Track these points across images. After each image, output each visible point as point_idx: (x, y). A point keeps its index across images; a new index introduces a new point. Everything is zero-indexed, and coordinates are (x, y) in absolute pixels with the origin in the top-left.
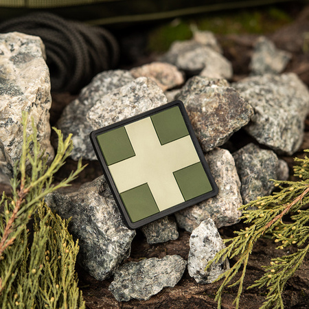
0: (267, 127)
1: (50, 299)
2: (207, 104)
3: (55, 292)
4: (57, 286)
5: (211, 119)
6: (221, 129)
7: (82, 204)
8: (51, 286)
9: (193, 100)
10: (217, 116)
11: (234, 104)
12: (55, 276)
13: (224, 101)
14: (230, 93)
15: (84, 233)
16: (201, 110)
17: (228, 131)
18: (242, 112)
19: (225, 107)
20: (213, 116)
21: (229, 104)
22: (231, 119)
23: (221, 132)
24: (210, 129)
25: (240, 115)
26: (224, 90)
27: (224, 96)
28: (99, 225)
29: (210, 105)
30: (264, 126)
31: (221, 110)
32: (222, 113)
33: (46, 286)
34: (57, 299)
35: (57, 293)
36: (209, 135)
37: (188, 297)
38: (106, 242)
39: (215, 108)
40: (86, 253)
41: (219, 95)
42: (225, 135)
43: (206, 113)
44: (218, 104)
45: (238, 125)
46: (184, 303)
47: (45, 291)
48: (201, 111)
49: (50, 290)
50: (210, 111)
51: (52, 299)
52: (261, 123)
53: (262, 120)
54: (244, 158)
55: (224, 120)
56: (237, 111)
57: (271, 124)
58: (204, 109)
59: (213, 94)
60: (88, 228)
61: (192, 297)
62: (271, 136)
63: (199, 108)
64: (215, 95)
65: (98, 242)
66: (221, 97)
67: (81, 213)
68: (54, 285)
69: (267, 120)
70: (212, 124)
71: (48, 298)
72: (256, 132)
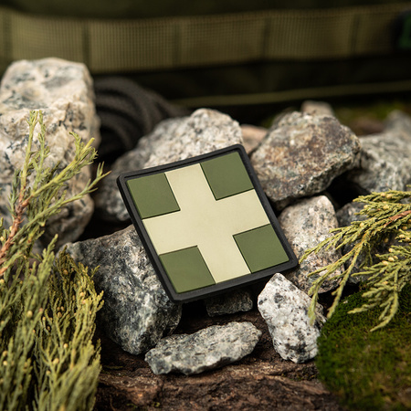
0: (383, 174)
1: (52, 360)
2: (297, 137)
3: (61, 352)
4: (66, 346)
5: (302, 154)
6: (315, 165)
7: (115, 247)
8: (57, 345)
9: (279, 134)
10: (310, 150)
11: (334, 135)
12: (64, 333)
13: (320, 132)
14: (328, 123)
15: (116, 287)
16: (289, 143)
17: (325, 167)
18: (344, 143)
19: (320, 138)
20: (305, 151)
21: (327, 136)
22: (328, 152)
23: (315, 170)
24: (300, 165)
25: (341, 148)
26: (320, 120)
27: (320, 126)
28: (135, 270)
29: (301, 138)
30: (379, 173)
31: (315, 143)
32: (317, 146)
33: (49, 345)
34: (62, 361)
35: (64, 354)
36: (298, 173)
37: (258, 378)
38: (142, 293)
39: (307, 141)
40: (118, 319)
41: (313, 126)
42: (320, 173)
43: (295, 147)
44: (311, 136)
45: (339, 160)
46: (252, 386)
47: (48, 350)
48: (288, 145)
49: (54, 350)
50: (301, 144)
51: (56, 361)
52: (376, 170)
53: (377, 165)
54: (350, 213)
55: (320, 155)
56: (337, 142)
57: (389, 171)
58: (292, 143)
59: (306, 125)
60: (122, 279)
61: (264, 378)
62: (388, 184)
63: (286, 142)
64: (308, 126)
65: (133, 295)
66: (316, 128)
67: (114, 261)
68: (61, 344)
69: (383, 166)
70: (302, 160)
71: (50, 359)
72: (369, 182)
